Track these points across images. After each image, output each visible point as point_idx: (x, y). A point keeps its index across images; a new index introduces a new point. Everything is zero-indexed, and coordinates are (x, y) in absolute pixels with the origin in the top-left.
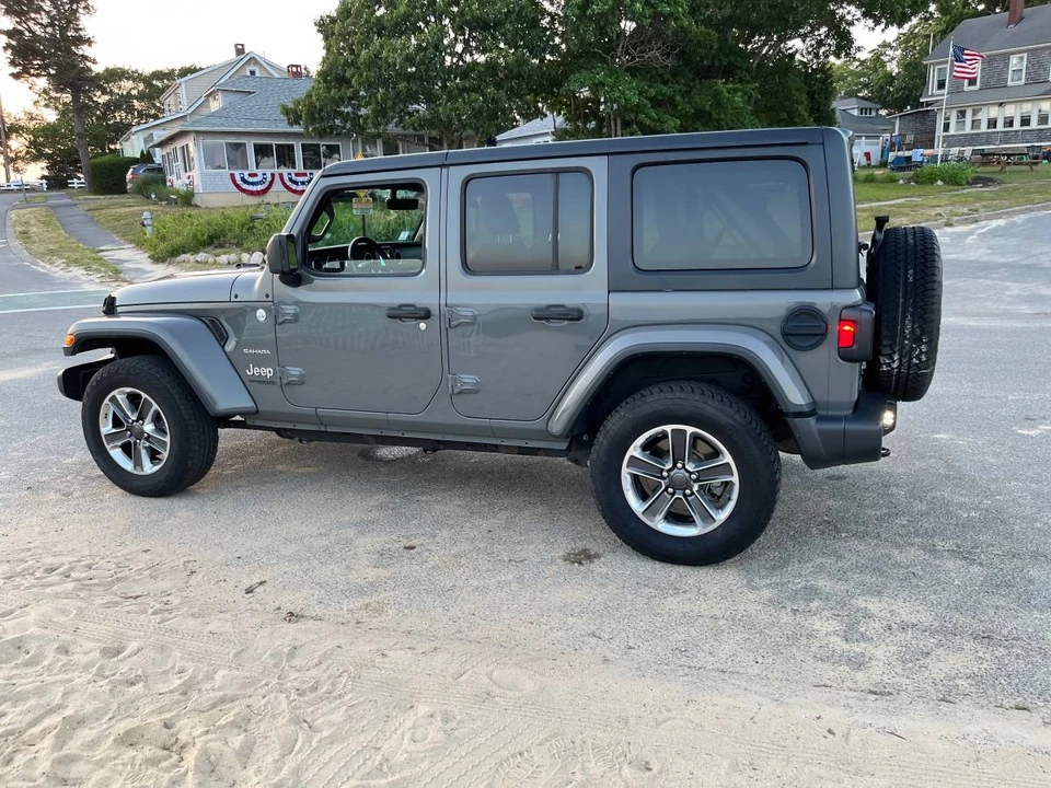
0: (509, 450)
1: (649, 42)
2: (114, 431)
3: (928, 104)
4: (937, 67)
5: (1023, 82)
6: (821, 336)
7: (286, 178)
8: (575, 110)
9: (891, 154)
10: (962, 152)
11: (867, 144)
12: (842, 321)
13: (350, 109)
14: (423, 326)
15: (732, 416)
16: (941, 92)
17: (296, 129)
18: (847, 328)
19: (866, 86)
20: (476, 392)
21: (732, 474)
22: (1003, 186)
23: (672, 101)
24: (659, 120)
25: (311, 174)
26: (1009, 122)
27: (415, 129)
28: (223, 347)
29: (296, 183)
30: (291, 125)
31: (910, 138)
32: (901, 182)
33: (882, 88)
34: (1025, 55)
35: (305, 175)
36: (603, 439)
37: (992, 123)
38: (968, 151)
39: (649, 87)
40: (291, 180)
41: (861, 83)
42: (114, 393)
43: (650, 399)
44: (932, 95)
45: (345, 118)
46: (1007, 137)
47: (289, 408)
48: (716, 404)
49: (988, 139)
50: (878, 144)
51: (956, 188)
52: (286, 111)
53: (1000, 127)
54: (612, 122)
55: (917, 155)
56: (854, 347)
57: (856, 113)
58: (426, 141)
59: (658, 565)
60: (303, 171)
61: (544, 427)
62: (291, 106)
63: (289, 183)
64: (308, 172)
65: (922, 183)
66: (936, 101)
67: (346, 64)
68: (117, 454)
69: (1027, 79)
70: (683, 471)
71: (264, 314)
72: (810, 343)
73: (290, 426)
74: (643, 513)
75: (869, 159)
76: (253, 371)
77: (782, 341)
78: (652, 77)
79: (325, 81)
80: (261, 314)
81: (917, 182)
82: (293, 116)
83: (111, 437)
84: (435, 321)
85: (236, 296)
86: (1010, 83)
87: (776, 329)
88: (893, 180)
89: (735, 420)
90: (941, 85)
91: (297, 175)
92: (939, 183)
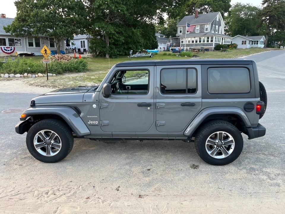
0: (166, 139)
1: (116, 17)
2: (38, 143)
3: (178, 36)
4: (180, 27)
5: (199, 32)
6: (252, 109)
7: (3, 49)
8: (95, 33)
9: (170, 48)
10: (187, 48)
11: (164, 45)
12: (257, 105)
13: (27, 29)
14: (149, 108)
15: (234, 129)
16: (181, 33)
17: (8, 34)
18: (258, 107)
19: (160, 30)
20: (163, 125)
21: (233, 143)
22: (200, 57)
23: (122, 32)
24: (119, 37)
25: (11, 48)
26: (193, 42)
27: (49, 36)
28: (79, 116)
29: (6, 50)
30: (7, 32)
31: (174, 44)
32: (177, 56)
33: (164, 31)
34: (199, 26)
35: (9, 48)
36: (201, 136)
37: (189, 41)
38: (188, 48)
39: (116, 28)
40: (5, 49)
41: (159, 29)
42: (41, 131)
43: (214, 125)
44: (179, 34)
45: (25, 31)
46: (196, 45)
47: (102, 132)
48: (231, 126)
49: (192, 45)
50: (166, 45)
51: (190, 58)
52: (5, 29)
53: (195, 42)
54: (106, 38)
55: (177, 48)
56: (260, 111)
57: (159, 37)
58: (49, 39)
59: (215, 166)
60: (9, 47)
61: (183, 134)
62: (6, 27)
63: (4, 50)
64: (10, 47)
65: (182, 56)
66: (180, 36)
67: (26, 15)
68: (39, 151)
69: (200, 31)
70: (221, 143)
71: (96, 106)
72: (251, 110)
73: (101, 137)
74: (211, 154)
75: (164, 49)
76: (90, 122)
77: (244, 110)
78: (116, 26)
79: (18, 20)
80: (94, 106)
81: (181, 56)
82: (7, 30)
83: (37, 146)
84: (152, 107)
85: (85, 101)
86: (196, 32)
87: (243, 107)
88: (175, 55)
89: (235, 129)
90: (181, 32)
91: (6, 48)
92: (186, 56)
